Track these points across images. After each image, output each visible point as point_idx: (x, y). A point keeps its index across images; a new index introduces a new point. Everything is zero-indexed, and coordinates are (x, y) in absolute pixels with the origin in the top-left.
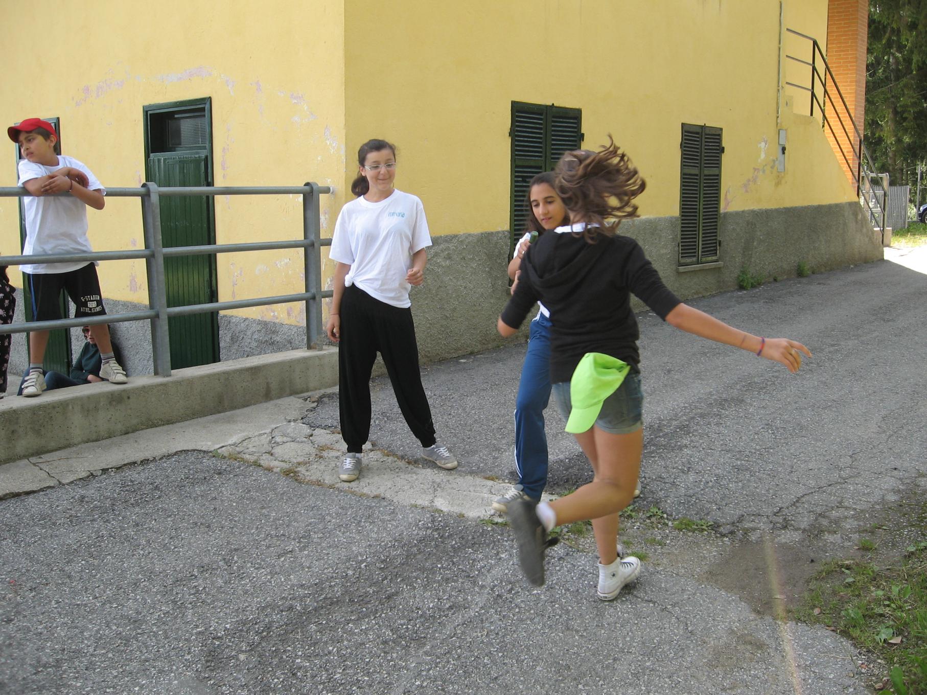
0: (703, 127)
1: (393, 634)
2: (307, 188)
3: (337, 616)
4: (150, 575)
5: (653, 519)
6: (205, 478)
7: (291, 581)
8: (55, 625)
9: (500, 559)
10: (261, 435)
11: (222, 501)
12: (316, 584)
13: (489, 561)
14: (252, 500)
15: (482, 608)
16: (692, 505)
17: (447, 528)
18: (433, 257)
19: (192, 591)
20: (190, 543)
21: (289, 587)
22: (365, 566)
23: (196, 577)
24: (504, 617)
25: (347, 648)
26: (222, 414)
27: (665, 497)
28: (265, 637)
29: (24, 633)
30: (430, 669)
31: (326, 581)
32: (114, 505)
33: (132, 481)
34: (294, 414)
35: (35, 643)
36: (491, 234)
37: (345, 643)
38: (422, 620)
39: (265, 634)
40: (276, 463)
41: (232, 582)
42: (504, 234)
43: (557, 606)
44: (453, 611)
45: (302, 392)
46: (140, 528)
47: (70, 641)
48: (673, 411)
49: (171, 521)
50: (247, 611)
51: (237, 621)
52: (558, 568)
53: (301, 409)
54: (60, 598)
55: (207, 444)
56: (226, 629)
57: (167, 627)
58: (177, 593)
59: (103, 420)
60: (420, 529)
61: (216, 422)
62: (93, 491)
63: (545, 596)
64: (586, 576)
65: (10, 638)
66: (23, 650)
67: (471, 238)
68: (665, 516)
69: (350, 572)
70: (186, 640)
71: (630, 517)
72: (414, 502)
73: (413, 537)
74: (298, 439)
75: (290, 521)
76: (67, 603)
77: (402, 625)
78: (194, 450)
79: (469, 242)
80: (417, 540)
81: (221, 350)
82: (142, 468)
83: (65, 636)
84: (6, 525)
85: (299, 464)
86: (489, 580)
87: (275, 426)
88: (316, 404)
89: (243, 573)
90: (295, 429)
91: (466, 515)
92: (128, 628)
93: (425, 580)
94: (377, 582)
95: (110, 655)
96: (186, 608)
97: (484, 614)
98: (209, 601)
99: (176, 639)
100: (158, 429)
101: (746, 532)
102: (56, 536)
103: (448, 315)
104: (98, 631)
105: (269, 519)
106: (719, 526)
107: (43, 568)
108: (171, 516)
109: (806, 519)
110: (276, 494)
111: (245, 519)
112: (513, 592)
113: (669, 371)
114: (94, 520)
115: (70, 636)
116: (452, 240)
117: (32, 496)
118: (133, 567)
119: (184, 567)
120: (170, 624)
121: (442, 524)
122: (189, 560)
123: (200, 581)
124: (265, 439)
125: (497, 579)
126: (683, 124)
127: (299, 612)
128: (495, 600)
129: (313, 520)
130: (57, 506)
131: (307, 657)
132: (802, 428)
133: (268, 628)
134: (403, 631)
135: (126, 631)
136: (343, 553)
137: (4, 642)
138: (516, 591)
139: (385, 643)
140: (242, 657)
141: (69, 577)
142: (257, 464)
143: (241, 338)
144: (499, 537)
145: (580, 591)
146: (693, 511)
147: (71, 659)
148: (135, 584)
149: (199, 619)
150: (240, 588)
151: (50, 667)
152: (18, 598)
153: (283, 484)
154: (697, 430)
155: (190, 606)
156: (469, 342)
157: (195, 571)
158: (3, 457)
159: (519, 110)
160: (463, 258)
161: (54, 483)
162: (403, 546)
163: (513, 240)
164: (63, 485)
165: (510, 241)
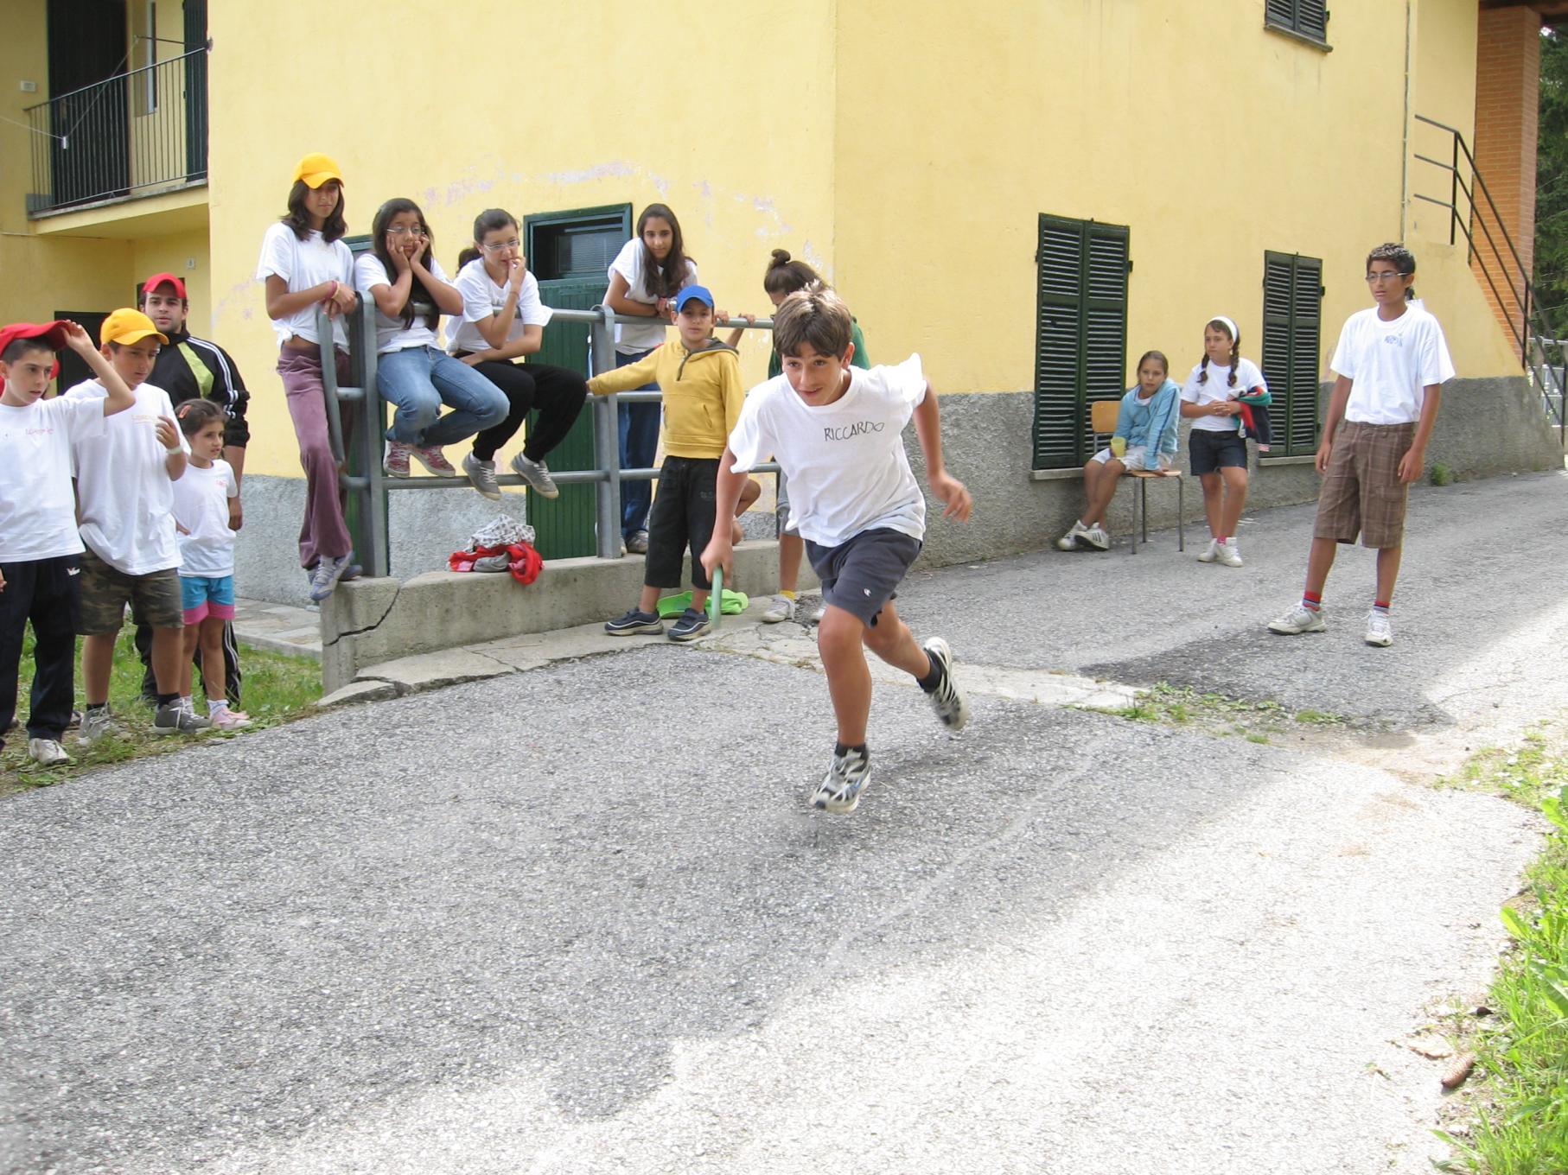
0: (1295, 257)
1: (996, 787)
3: (926, 774)
5: (1268, 712)
8: (606, 776)
9: (1095, 735)
10: (744, 632)
11: (733, 686)
12: (888, 751)
13: (1084, 736)
14: (770, 686)
15: (1089, 770)
16: (1315, 699)
17: (1022, 711)
19: (747, 754)
20: (717, 719)
23: (743, 744)
24: (1116, 777)
25: (949, 795)
27: (1281, 691)
30: (1049, 811)
31: (899, 748)
32: (602, 687)
33: (609, 669)
35: (594, 789)
36: (1009, 395)
37: (946, 792)
38: (1024, 777)
40: (780, 657)
42: (1027, 396)
43: (1173, 771)
44: (1056, 772)
46: (648, 706)
47: (633, 788)
49: (683, 701)
52: (1166, 744)
57: (736, 779)
58: (730, 756)
62: (566, 677)
63: (1158, 764)
64: (1201, 750)
66: (584, 793)
67: (985, 400)
68: (1283, 708)
69: (924, 743)
72: (971, 691)
74: (794, 637)
77: (1004, 780)
79: (982, 405)
82: (611, 658)
84: (483, 702)
85: (808, 658)
91: (1039, 702)
93: (1014, 749)
94: (959, 750)
101: (1384, 725)
102: (552, 711)
105: (801, 701)
106: (1350, 719)
108: (679, 697)
110: (796, 681)
111: (771, 701)
112: (1120, 760)
113: (1261, 581)
114: (587, 699)
115: (629, 784)
116: (960, 401)
117: (490, 680)
118: (664, 736)
119: (723, 737)
120: (738, 777)
121: (1015, 707)
122: (726, 732)
123: (751, 748)
124: (752, 636)
125: (1097, 750)
126: (1267, 253)
128: (1102, 765)
130: (533, 688)
131: (910, 800)
132: (1448, 636)
134: (1007, 785)
135: (691, 781)
137: (559, 788)
138: (1123, 759)
142: (756, 657)
144: (1087, 718)
145: (1197, 761)
146: (1317, 704)
147: (644, 800)
148: (676, 748)
149: (769, 774)
151: (625, 805)
153: (799, 673)
155: (751, 765)
156: (980, 543)
157: (740, 740)
158: (435, 642)
159: (1049, 226)
160: (975, 427)
161: (511, 669)
162: (976, 724)
163: (1038, 405)
164: (523, 672)
165: (1034, 406)
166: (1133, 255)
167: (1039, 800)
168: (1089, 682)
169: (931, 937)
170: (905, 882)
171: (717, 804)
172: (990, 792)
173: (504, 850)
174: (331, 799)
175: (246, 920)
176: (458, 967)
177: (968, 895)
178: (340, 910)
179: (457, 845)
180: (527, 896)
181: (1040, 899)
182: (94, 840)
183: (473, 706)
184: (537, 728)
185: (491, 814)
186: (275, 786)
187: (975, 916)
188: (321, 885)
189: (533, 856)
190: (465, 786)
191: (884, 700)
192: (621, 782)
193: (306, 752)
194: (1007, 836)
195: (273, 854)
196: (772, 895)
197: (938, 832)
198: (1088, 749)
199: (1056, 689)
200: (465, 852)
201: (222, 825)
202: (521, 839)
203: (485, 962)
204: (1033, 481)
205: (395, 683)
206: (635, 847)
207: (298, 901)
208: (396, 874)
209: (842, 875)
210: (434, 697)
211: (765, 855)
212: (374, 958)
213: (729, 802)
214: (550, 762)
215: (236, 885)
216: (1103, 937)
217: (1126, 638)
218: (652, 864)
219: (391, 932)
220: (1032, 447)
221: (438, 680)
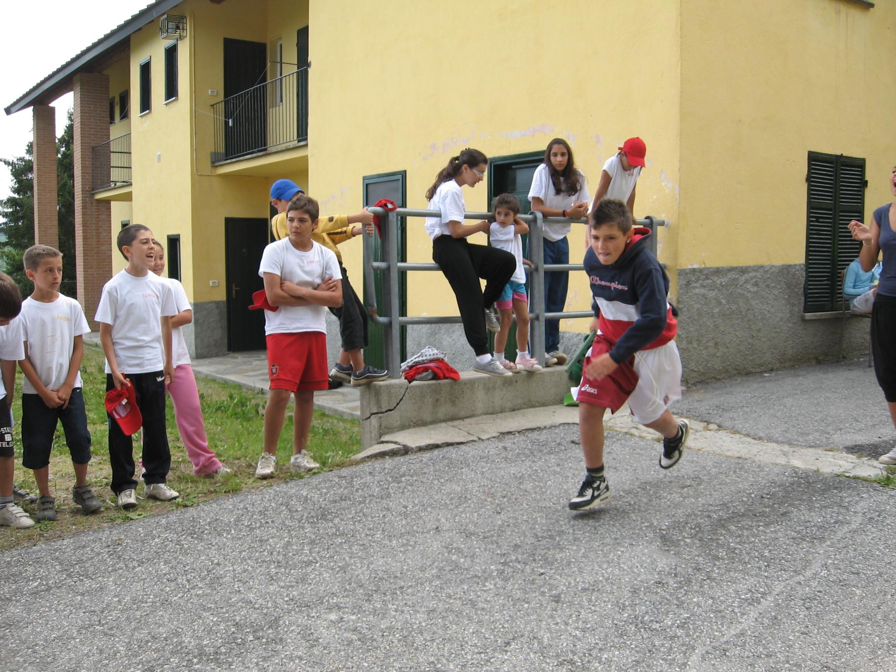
1: (797, 535)
2: (648, 221)
3: (749, 523)
7: (700, 502)
8: (534, 517)
9: (862, 497)
10: (623, 416)
12: (721, 505)
13: (854, 498)
15: (860, 524)
17: (809, 478)
18: (744, 284)
21: (700, 505)
22: (755, 496)
24: (881, 530)
25: (765, 540)
28: (699, 531)
29: (515, 520)
30: (836, 555)
31: (728, 503)
32: (532, 453)
33: (536, 440)
35: (526, 526)
36: (789, 266)
37: (763, 537)
38: (816, 528)
39: (697, 529)
41: (654, 500)
42: (800, 266)
44: (838, 524)
47: (552, 526)
50: (676, 516)
51: (672, 521)
56: (666, 525)
57: (620, 522)
59: (498, 398)
60: (787, 477)
62: (510, 444)
66: (520, 528)
67: (774, 269)
69: (745, 499)
72: (773, 462)
73: (784, 481)
77: (802, 530)
79: (772, 273)
80: (788, 484)
82: (539, 433)
83: (546, 523)
84: (457, 461)
89: (660, 496)
91: (820, 471)
93: (807, 506)
94: (769, 505)
97: (864, 528)
98: (643, 510)
100: (537, 409)
102: (501, 468)
103: (754, 335)
107: (503, 485)
112: (881, 517)
114: (523, 461)
115: (550, 523)
116: (759, 270)
117: (463, 445)
118: (572, 488)
121: (804, 475)
123: (629, 499)
124: (627, 419)
125: (865, 509)
127: (717, 519)
128: (869, 520)
130: (488, 452)
131: (739, 543)
133: (698, 526)
134: (804, 533)
136: (733, 488)
137: (503, 524)
138: (883, 516)
140: (688, 540)
141: (526, 491)
142: (629, 434)
143: (573, 350)
144: (854, 485)
149: (642, 519)
150: (663, 504)
156: (770, 359)
157: (622, 493)
158: (429, 420)
159: (814, 159)
160: (768, 286)
161: (475, 438)
162: (779, 486)
163: (807, 272)
164: (483, 440)
165: (805, 273)
166: (868, 177)
167: (829, 546)
168: (852, 458)
169: (761, 652)
170: (739, 607)
171: (608, 540)
172: (793, 538)
173: (466, 569)
174: (358, 526)
175: (296, 613)
176: (432, 659)
177: (785, 620)
178: (357, 609)
179: (436, 564)
180: (481, 605)
181: (837, 625)
182: (210, 548)
183: (451, 464)
184: (491, 480)
185: (459, 542)
186: (324, 515)
187: (791, 637)
188: (346, 590)
189: (486, 575)
190: (443, 520)
191: (715, 467)
192: (544, 521)
193: (346, 491)
194: (808, 573)
195: (318, 565)
196: (647, 613)
197: (760, 568)
198: (859, 508)
199: (830, 462)
200: (441, 569)
201: (288, 542)
202: (478, 561)
203: (450, 656)
204: (804, 320)
205: (404, 446)
206: (553, 571)
207: (331, 601)
208: (395, 584)
209: (695, 600)
210: (427, 455)
211: (641, 581)
212: (377, 648)
213: (616, 539)
214: (498, 505)
215: (293, 586)
216: (886, 659)
217: (874, 426)
218: (565, 585)
219: (390, 628)
220: (803, 299)
221: (430, 445)
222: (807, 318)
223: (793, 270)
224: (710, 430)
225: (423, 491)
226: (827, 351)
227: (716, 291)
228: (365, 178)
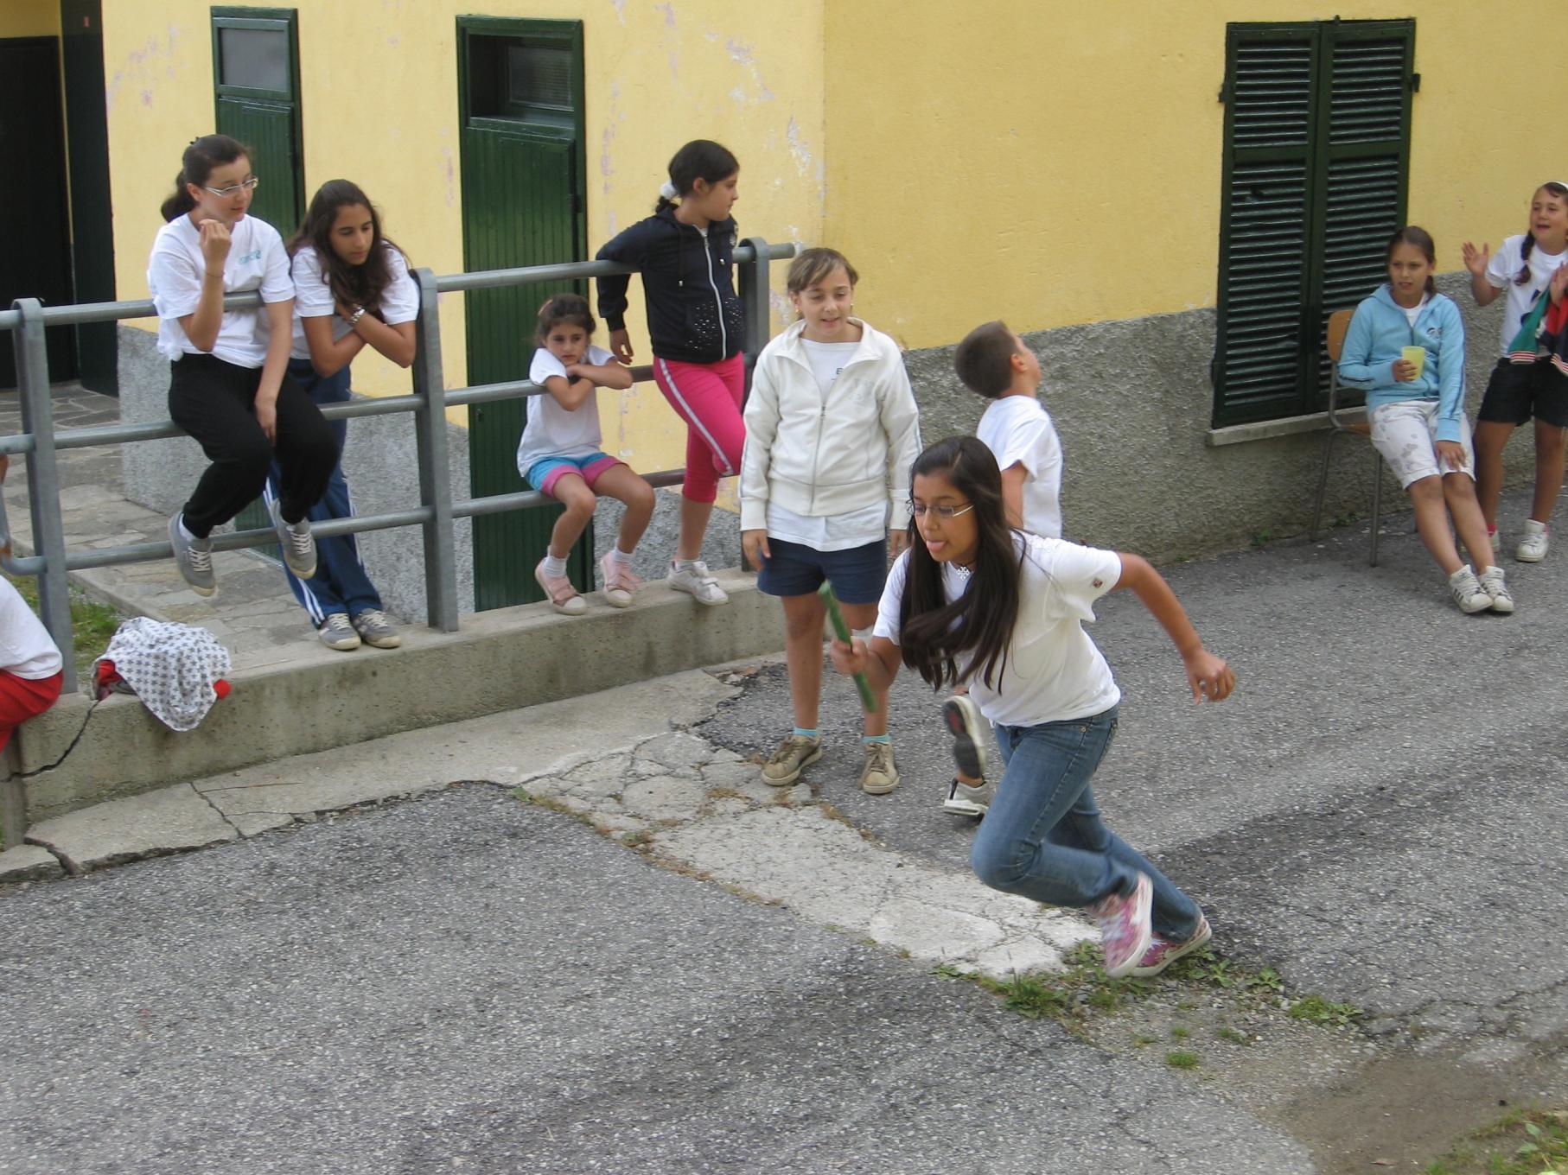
1: (696, 1150)
3: (622, 1113)
4: (354, 1016)
5: (1257, 991)
6: (486, 844)
7: (570, 1047)
8: (196, 1086)
9: (929, 1042)
10: (612, 756)
11: (503, 890)
12: (608, 1057)
13: (909, 1044)
14: (555, 892)
15: (856, 1124)
16: (1344, 972)
17: (866, 977)
19: (411, 1051)
20: (428, 967)
21: (563, 1057)
22: (699, 1033)
23: (424, 1026)
24: (885, 1142)
25: (617, 1164)
26: (554, 704)
27: (1304, 950)
28: (502, 1134)
29: (152, 1095)
31: (625, 1053)
32: (321, 885)
33: (360, 840)
34: (691, 712)
35: (164, 1111)
36: (1169, 319)
37: (618, 1156)
38: (752, 1133)
39: (502, 1129)
40: (624, 821)
41: (478, 1040)
42: (1201, 316)
43: (981, 1133)
44: (806, 1123)
45: (721, 661)
46: (354, 932)
47: (214, 1113)
48: (1452, 754)
49: (409, 923)
50: (486, 1091)
51: (466, 1105)
52: (1019, 1068)
53: (706, 700)
54: (211, 1043)
55: (507, 771)
56: (447, 1116)
57: (359, 1105)
58: (388, 1052)
59: (326, 715)
60: (819, 974)
61: (537, 722)
62: (291, 856)
63: (970, 1115)
64: (1062, 1087)
65: (131, 1099)
66: (147, 1119)
68: (1281, 988)
69: (670, 1042)
70: (383, 1127)
71: (1216, 984)
72: (833, 920)
73: (800, 989)
74: (678, 770)
75: (606, 940)
76: (219, 1053)
77: (716, 1137)
78: (484, 782)
79: (1112, 340)
80: (804, 995)
81: (597, 542)
82: (384, 813)
83: (209, 1104)
84: (144, 910)
85: (664, 823)
86: (891, 1078)
87: (644, 738)
88: (741, 689)
89: (500, 1027)
90: (679, 746)
91: (912, 955)
92: (303, 1100)
93: (786, 1066)
94: (707, 1063)
95: (269, 1139)
96: (397, 1077)
97: (854, 1134)
98: (433, 1069)
99: (368, 1124)
100: (429, 731)
102: (220, 937)
104: (257, 1102)
105: (572, 932)
106: (1371, 1018)
107: (192, 990)
108: (410, 913)
109: (1554, 1020)
110: (598, 884)
111: (532, 928)
112: (921, 1102)
114: (283, 912)
115: (215, 1105)
116: (1070, 338)
117: (189, 857)
118: (330, 1002)
119: (409, 1009)
120: (366, 1100)
121: (861, 968)
122: (420, 998)
123: (429, 1036)
124: (617, 767)
125: (904, 1078)
127: (565, 1100)
128: (886, 1111)
129: (644, 941)
130: (229, 881)
133: (510, 1121)
134: (712, 1148)
135: (300, 1104)
136: (673, 1006)
137: (122, 1105)
138: (926, 1101)
139: (680, 1162)
140: (458, 1161)
141: (230, 1009)
142: (584, 821)
144: (948, 1002)
145: (1036, 1112)
146: (1341, 982)
147: (212, 1140)
148: (328, 1030)
149: (410, 1097)
150: (487, 1052)
151: (181, 1149)
152: (149, 1037)
153: (619, 865)
154: (1468, 807)
155: (402, 1074)
158: (149, 779)
159: (1248, 41)
161: (230, 834)
163: (1224, 327)
164: (245, 839)
165: (1215, 330)
166: (1420, 67)
204: (1211, 446)
205: (62, 857)
220: (1209, 395)
221: (117, 855)
222: (1217, 441)
223: (1179, 328)
224: (785, 805)
225: (17, 1005)
226: (1285, 513)
227: (939, 406)
228: (217, 12)
